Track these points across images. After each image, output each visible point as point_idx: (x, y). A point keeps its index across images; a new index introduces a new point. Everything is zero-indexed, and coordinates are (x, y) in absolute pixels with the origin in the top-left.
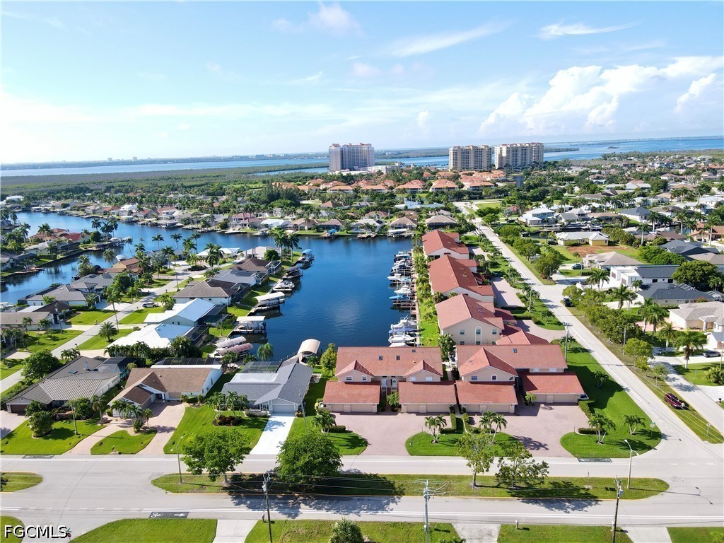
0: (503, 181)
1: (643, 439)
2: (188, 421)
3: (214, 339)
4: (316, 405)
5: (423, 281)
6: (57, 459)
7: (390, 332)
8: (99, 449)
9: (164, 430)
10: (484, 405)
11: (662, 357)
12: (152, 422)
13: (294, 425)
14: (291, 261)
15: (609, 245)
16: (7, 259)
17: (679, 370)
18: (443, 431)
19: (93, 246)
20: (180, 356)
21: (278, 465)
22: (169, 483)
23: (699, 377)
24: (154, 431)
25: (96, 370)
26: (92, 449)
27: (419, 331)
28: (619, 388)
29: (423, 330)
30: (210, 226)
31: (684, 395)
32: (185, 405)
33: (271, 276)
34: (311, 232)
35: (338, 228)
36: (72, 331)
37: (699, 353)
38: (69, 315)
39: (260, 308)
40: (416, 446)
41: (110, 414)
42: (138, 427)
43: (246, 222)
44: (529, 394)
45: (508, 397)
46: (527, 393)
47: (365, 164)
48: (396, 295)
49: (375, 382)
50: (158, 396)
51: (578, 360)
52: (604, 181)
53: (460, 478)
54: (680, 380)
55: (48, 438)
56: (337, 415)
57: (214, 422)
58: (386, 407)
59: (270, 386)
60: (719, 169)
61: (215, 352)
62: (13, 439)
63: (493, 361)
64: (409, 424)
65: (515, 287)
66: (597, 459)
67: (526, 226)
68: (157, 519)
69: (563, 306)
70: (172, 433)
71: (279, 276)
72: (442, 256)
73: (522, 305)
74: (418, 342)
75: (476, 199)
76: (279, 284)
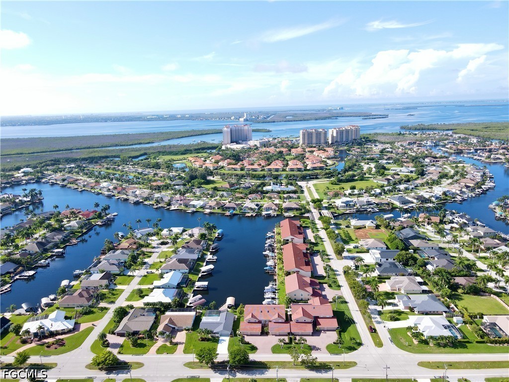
0: (332, 158)
1: (355, 346)
2: (189, 339)
3: (186, 295)
4: (237, 332)
5: (280, 259)
6: (145, 356)
7: (265, 291)
8: (159, 351)
9: (181, 343)
10: (300, 332)
11: (375, 306)
12: (175, 340)
13: (230, 341)
14: (212, 238)
15: (376, 229)
16: (61, 236)
17: (380, 313)
18: (285, 344)
19: (99, 222)
20: (176, 307)
21: (228, 359)
22: (190, 365)
23: (386, 317)
24: (177, 344)
25: (144, 315)
26: (156, 352)
27: (278, 290)
28: (354, 322)
29: (279, 289)
30: (160, 203)
31: (377, 327)
32: (185, 332)
33: (204, 250)
34: (219, 211)
35: (234, 209)
36: (119, 289)
37: (390, 304)
38: (113, 279)
39: (203, 274)
40: (275, 350)
41: (157, 337)
42: (171, 343)
43: (182, 202)
44: (318, 327)
45: (309, 328)
46: (317, 327)
47: (245, 139)
48: (267, 266)
49: (260, 322)
50: (174, 328)
51: (342, 307)
52: (391, 161)
53: (289, 362)
54: (378, 318)
55: (137, 347)
56: (245, 336)
57: (199, 340)
58: (264, 333)
59: (218, 324)
60: (464, 150)
61: (189, 303)
62: (124, 348)
63: (305, 313)
64: (272, 340)
65: (324, 261)
66: (337, 354)
67: (338, 209)
68: (190, 378)
69: (343, 274)
70: (184, 345)
71: (208, 250)
72: (290, 240)
73: (325, 274)
74: (277, 297)
75: (313, 178)
76: (209, 257)
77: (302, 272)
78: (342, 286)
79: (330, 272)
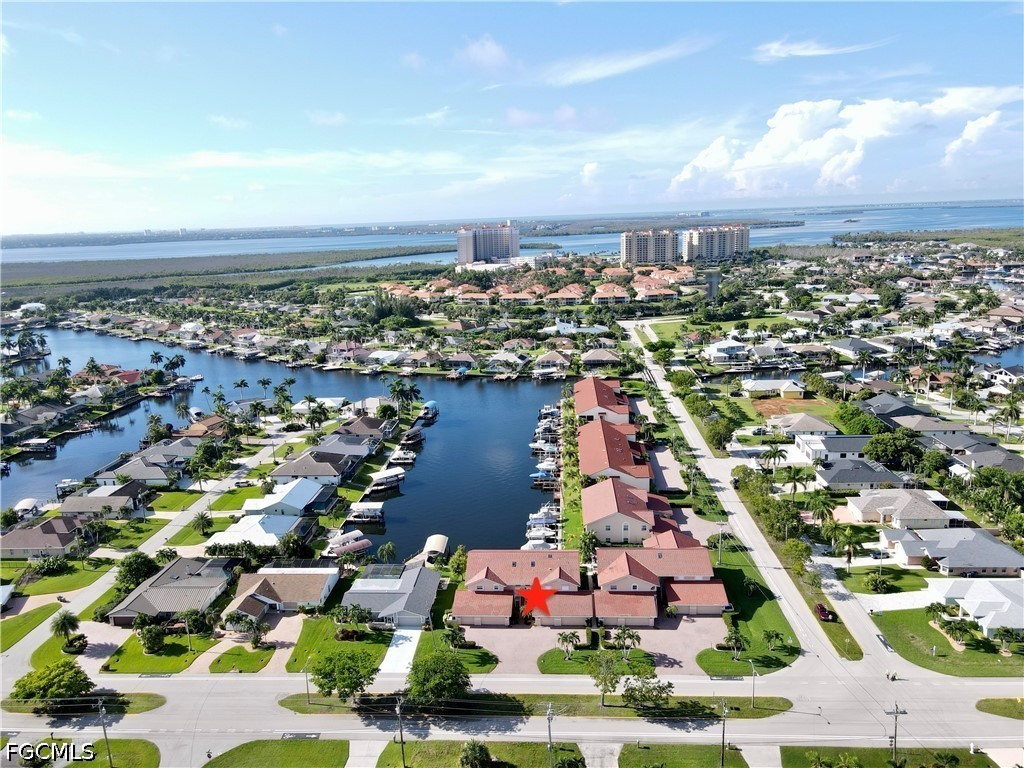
0: (691, 284)
1: (782, 656)
2: (308, 634)
3: (324, 531)
4: (445, 617)
5: (571, 454)
6: (175, 678)
7: (528, 523)
8: (218, 666)
9: (283, 645)
10: (622, 618)
11: (827, 558)
12: (269, 637)
13: (421, 640)
14: (410, 417)
15: (805, 398)
16: (54, 414)
17: (841, 574)
18: (577, 648)
19: (156, 391)
20: (290, 557)
21: (408, 686)
22: (297, 704)
23: (859, 583)
24: (272, 647)
25: (199, 575)
26: (210, 667)
27: (563, 521)
28: (771, 596)
29: (566, 520)
30: (302, 359)
31: (838, 607)
32: (302, 617)
33: (386, 440)
34: (435, 371)
35: (468, 365)
36: (157, 520)
37: (866, 553)
38: (149, 498)
39: (376, 488)
40: (549, 664)
41: (223, 628)
42: (257, 642)
43: (350, 354)
44: (672, 605)
45: (648, 608)
46: (670, 604)
47: (505, 254)
48: (538, 471)
49: (508, 591)
50: (272, 607)
51: (734, 561)
52: (822, 286)
53: (589, 698)
54: (839, 587)
55: (161, 655)
56: (467, 628)
57: (336, 637)
58: (519, 620)
59: (393, 596)
60: (980, 267)
61: (328, 549)
62: (123, 658)
63: (635, 568)
64: (541, 638)
65: (680, 461)
66: (729, 677)
67: (709, 365)
68: (290, 740)
69: (731, 487)
70: (292, 649)
71: (396, 440)
72: (596, 417)
73: (684, 488)
74: (559, 537)
75: (651, 315)
76: (397, 453)
77: (625, 478)
78: (731, 514)
79: (698, 484)
